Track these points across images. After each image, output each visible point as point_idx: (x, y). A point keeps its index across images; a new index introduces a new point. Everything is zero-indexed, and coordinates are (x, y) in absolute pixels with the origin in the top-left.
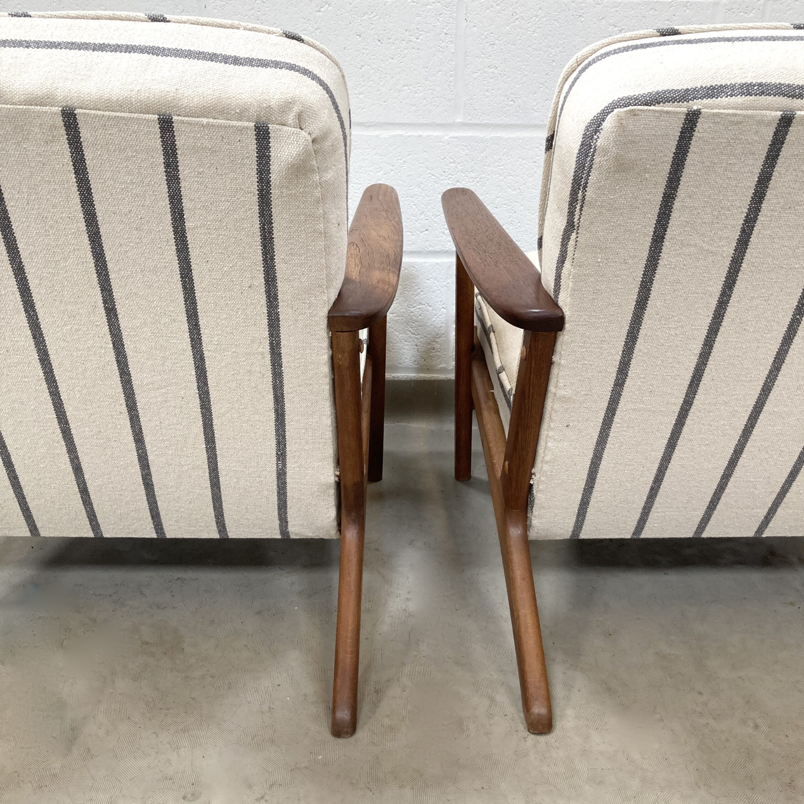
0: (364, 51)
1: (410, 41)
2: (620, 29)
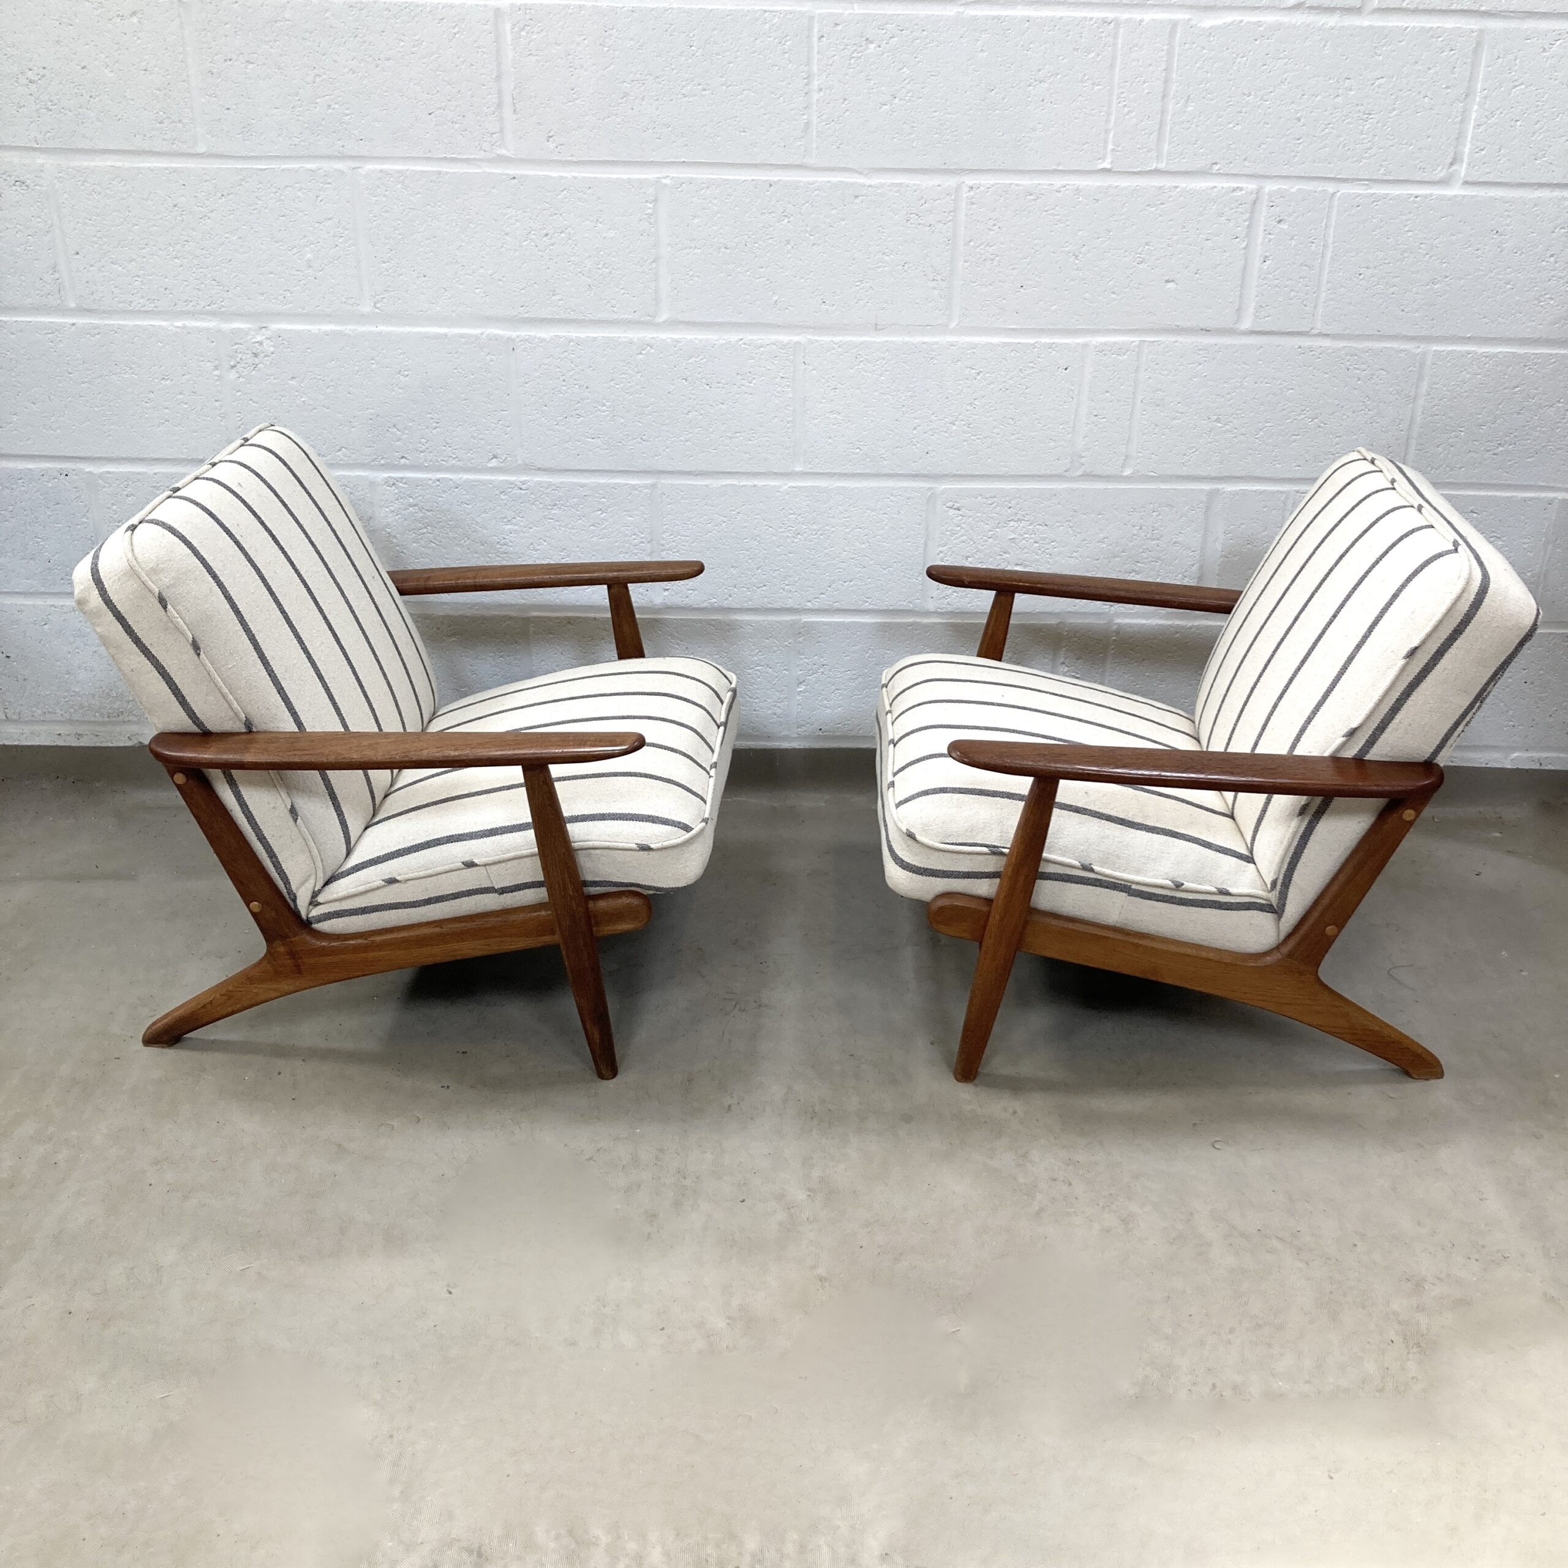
2: (977, 372)
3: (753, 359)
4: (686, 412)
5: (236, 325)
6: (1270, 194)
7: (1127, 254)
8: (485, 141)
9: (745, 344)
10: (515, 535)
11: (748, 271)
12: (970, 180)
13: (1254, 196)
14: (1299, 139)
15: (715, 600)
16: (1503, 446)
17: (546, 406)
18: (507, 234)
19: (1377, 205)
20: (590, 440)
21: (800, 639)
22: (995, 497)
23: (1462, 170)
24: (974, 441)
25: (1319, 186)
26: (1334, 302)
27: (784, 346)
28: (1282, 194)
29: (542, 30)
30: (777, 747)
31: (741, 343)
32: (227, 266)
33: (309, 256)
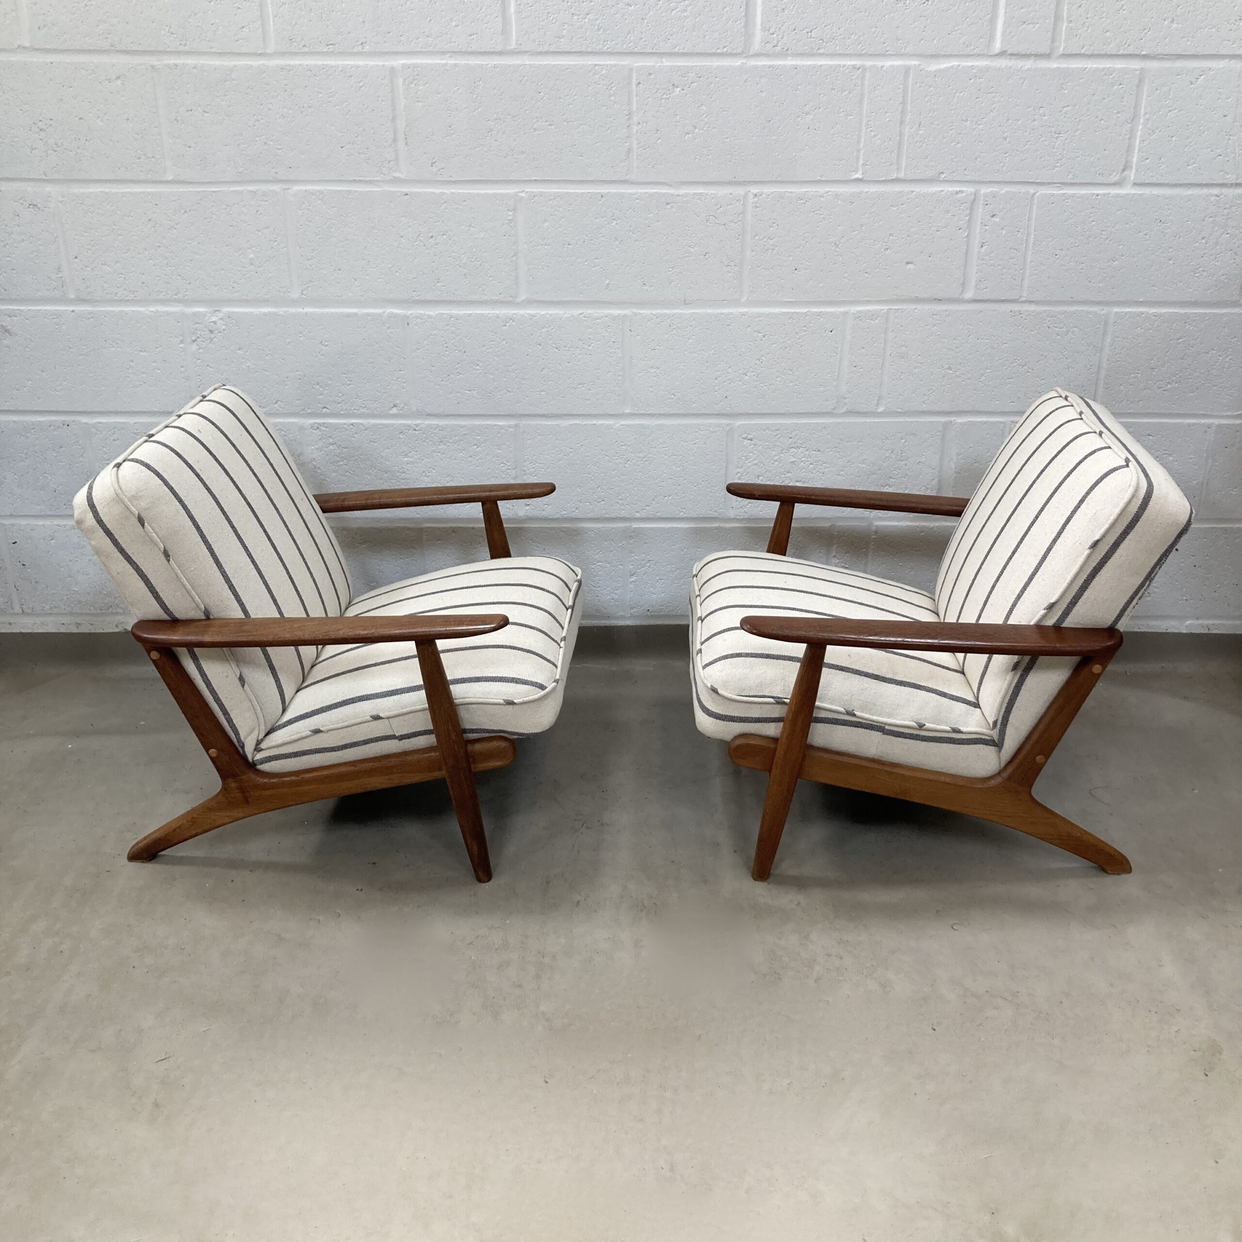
1: (583, 348)
2: (763, 335)
3: (591, 328)
4: (540, 369)
5: (196, 309)
6: (986, 195)
7: (876, 243)
8: (384, 167)
9: (585, 317)
10: (411, 465)
11: (586, 261)
12: (755, 190)
13: (972, 197)
14: (1005, 154)
15: (565, 512)
16: (1170, 384)
17: (433, 366)
18: (402, 237)
19: (1067, 202)
20: (467, 392)
21: (631, 542)
22: (779, 430)
23: (1132, 175)
24: (762, 387)
25: (1023, 189)
26: (1036, 276)
27: (614, 318)
28: (994, 195)
29: (426, 83)
30: (615, 625)
31: (581, 316)
32: (189, 264)
33: (251, 256)
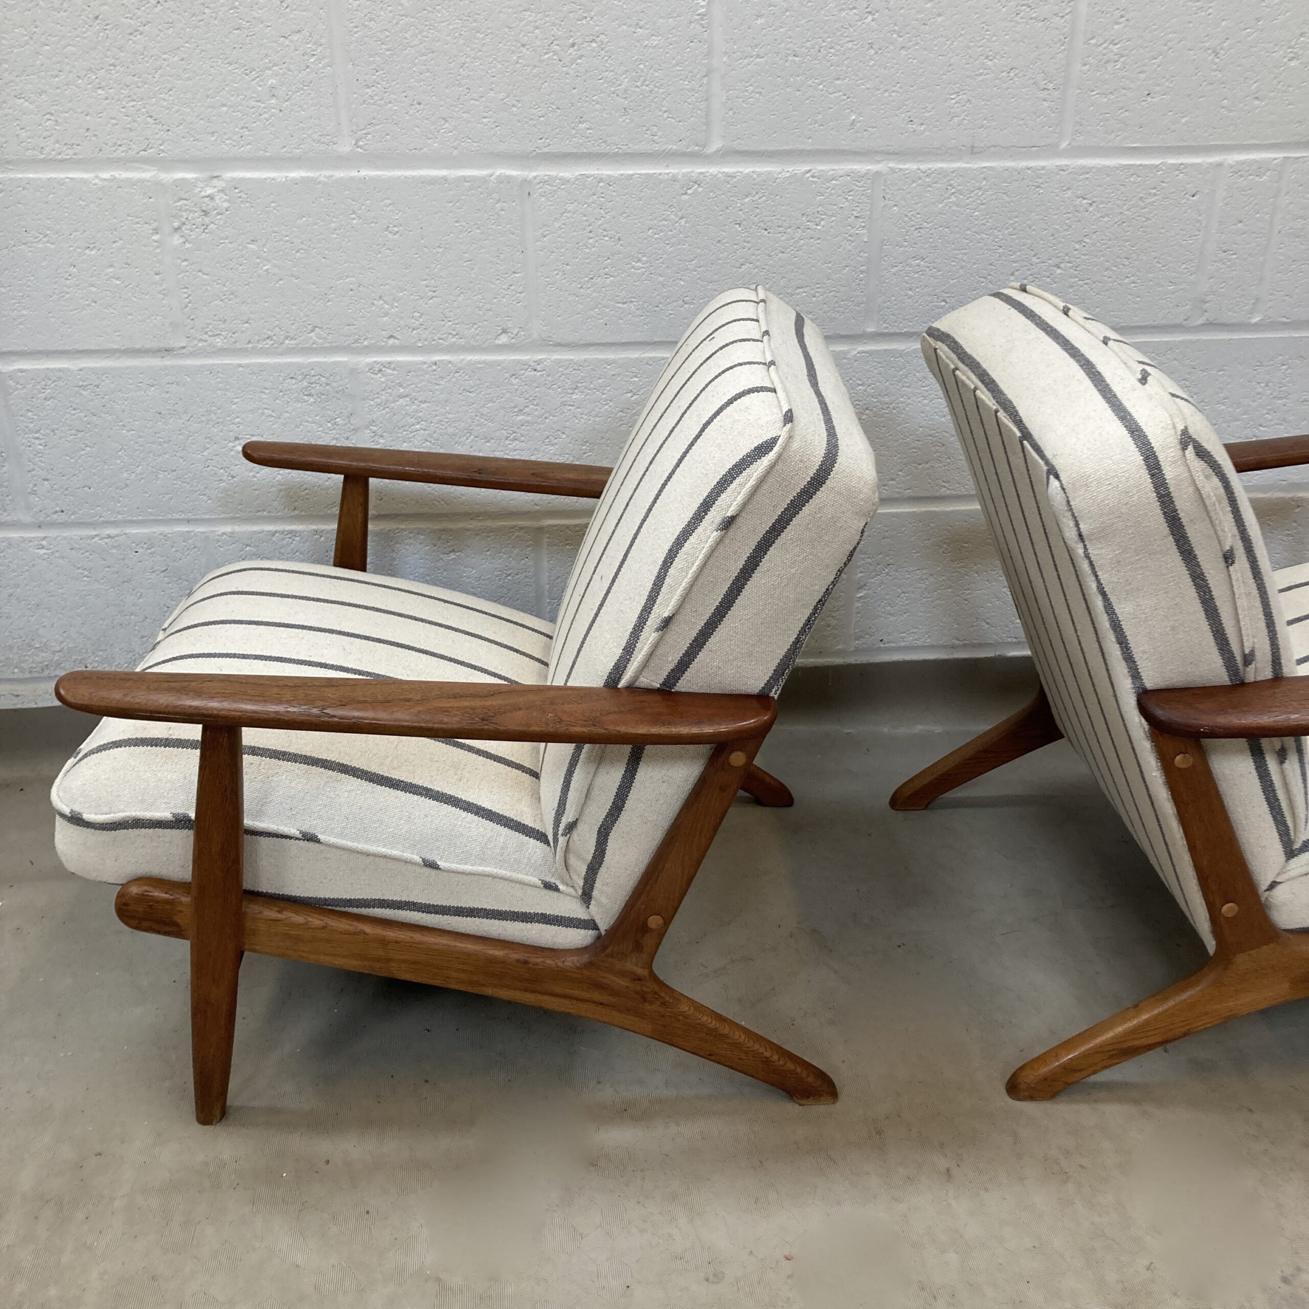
0: (746, 244)
1: (808, 228)
2: (1090, 202)
3: (823, 195)
4: (738, 265)
5: (180, 175)
9: (813, 177)
10: (529, 428)
11: (821, 84)
17: (568, 265)
18: (523, 46)
20: (620, 305)
24: (1082, 286)
27: (860, 178)
30: (830, 664)
31: (808, 175)
32: (167, 97)
33: (272, 81)
